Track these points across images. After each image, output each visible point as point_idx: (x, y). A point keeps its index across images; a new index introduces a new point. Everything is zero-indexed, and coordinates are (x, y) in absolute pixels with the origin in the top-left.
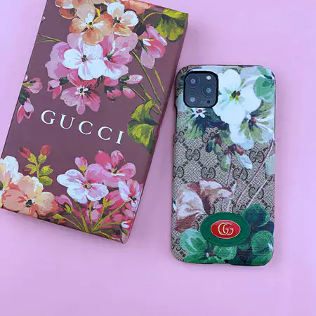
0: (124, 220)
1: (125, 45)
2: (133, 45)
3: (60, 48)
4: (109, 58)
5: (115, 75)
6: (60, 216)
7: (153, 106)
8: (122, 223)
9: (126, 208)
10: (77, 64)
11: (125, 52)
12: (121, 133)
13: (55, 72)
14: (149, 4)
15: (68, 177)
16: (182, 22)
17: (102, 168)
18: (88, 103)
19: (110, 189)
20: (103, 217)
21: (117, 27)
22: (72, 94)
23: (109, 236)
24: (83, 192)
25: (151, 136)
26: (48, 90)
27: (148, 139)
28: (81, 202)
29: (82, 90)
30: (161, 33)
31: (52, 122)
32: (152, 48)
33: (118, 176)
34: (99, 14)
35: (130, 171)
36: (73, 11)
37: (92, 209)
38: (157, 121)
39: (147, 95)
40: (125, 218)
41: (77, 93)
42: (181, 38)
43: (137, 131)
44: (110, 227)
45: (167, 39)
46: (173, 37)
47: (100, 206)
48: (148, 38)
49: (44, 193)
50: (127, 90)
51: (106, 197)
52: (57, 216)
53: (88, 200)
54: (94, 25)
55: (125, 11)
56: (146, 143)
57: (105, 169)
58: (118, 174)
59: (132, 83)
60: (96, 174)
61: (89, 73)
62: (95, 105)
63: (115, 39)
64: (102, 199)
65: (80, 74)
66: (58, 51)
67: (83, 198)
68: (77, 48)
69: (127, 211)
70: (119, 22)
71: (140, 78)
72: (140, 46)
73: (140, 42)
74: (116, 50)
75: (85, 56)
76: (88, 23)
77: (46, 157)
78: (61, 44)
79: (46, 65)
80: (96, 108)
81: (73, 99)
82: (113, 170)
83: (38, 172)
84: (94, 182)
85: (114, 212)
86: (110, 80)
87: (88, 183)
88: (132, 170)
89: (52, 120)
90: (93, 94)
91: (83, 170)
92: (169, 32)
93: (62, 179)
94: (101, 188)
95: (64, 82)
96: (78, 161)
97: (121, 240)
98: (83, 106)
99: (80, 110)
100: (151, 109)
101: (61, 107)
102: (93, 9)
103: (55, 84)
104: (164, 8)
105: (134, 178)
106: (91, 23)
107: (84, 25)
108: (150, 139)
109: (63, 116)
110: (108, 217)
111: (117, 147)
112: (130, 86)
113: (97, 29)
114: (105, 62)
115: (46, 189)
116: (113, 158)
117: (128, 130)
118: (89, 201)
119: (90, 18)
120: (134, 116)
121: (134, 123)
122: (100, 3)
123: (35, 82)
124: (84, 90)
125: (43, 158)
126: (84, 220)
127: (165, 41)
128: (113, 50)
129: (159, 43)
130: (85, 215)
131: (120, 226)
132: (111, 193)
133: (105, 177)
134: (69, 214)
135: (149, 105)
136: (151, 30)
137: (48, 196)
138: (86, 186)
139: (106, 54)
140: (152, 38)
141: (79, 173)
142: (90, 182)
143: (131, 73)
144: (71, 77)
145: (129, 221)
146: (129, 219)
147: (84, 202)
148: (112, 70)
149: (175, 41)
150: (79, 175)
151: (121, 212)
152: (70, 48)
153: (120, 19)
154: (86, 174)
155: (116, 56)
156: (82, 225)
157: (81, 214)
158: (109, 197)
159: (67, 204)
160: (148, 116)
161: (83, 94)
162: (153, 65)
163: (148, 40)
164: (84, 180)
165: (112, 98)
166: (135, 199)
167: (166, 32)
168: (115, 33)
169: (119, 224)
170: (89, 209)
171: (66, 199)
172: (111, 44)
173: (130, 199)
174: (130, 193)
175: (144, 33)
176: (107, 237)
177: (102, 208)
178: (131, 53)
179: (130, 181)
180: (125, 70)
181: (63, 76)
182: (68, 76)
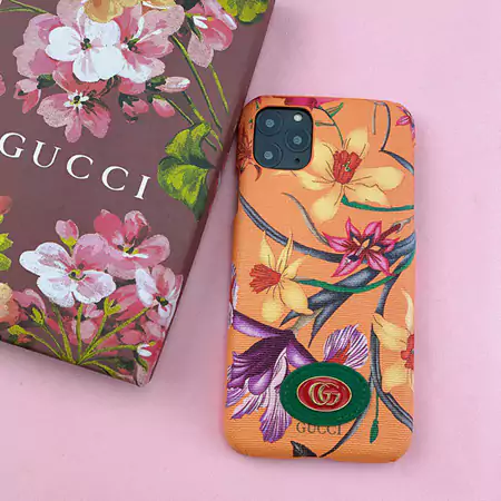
0: (143, 342)
1: (162, 25)
2: (175, 26)
3: (43, 24)
4: (132, 45)
5: (140, 75)
6: (22, 330)
7: (207, 134)
8: (139, 347)
9: (148, 319)
10: (71, 53)
11: (160, 38)
12: (146, 179)
13: (31, 64)
15: (40, 257)
17: (106, 243)
18: (88, 123)
19: (120, 283)
20: (104, 333)
22: (58, 106)
23: (112, 371)
24: (67, 285)
25: (201, 187)
26: (16, 96)
27: (196, 193)
28: (62, 305)
29: (77, 98)
30: (226, 7)
31: (17, 155)
32: (209, 33)
33: (135, 258)
35: (159, 249)
37: (83, 319)
38: (213, 162)
39: (197, 113)
40: (144, 336)
41: (67, 104)
42: (263, 20)
43: (176, 178)
44: (115, 354)
45: (237, 19)
46: (247, 16)
47: (96, 314)
48: (203, 15)
50: (162, 103)
51: (111, 297)
52: (16, 330)
53: (77, 301)
56: (192, 199)
57: (111, 243)
58: (136, 254)
59: (171, 91)
60: (96, 250)
61: (92, 70)
62: (100, 126)
63: (144, 13)
64: (103, 300)
65: (77, 70)
66: (38, 28)
67: (67, 297)
68: (75, 27)
69: (149, 324)
71: (186, 82)
72: (188, 28)
73: (190, 21)
74: (145, 32)
75: (87, 40)
77: (1, 217)
78: (46, 16)
79: (15, 53)
80: (101, 132)
81: (60, 114)
82: (127, 247)
84: (90, 268)
85: (124, 326)
86: (132, 84)
87: (78, 268)
88: (164, 247)
89: (19, 151)
90: (97, 107)
91: (69, 244)
92: (240, 6)
93: (29, 260)
94: (100, 280)
95: (46, 85)
96: (61, 227)
97: (135, 379)
98: (78, 127)
99: (72, 134)
100: (203, 138)
101: (37, 128)
103: (29, 86)
105: (165, 264)
108: (200, 193)
109: (40, 144)
110: (111, 335)
111: (137, 205)
112: (166, 96)
114: (124, 52)
116: (128, 226)
117: (159, 176)
118: (78, 304)
120: (172, 150)
121: (169, 162)
124: (82, 99)
126: (65, 340)
127: (232, 22)
128: (139, 32)
129: (222, 25)
130: (69, 330)
131: (135, 351)
132: (120, 290)
133: (112, 260)
134: (39, 326)
135: (201, 130)
136: (210, 2)
137: (2, 290)
138: (73, 275)
139: (124, 39)
140: (210, 15)
141: (63, 250)
142: (82, 266)
143: (169, 73)
144: (58, 76)
145: (153, 344)
146: (153, 339)
147: (68, 303)
148: (135, 67)
149: (251, 23)
150: (61, 256)
151: (138, 327)
152: (62, 25)
154: (75, 251)
155: (143, 43)
156: (63, 347)
157: (60, 327)
158: (115, 298)
159: (36, 308)
160: (197, 152)
161: (80, 106)
162: (210, 61)
163: (204, 19)
164: (71, 263)
165: (132, 116)
166: (167, 303)
167: (236, 7)
168: (144, 3)
169: (133, 348)
170: (76, 318)
171: (34, 298)
172: (135, 21)
173: (156, 302)
174: (156, 291)
175: (197, 7)
176: (107, 373)
177: (101, 316)
178: (171, 38)
179: (158, 269)
180: (160, 68)
181: (45, 74)
182: (54, 73)
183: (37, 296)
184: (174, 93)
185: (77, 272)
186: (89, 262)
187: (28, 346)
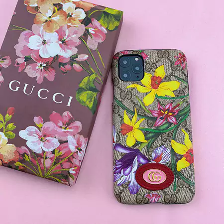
0: (71, 168)
1: (75, 33)
2: (81, 33)
3: (26, 34)
4: (63, 42)
5: (67, 54)
6: (20, 164)
7: (97, 78)
8: (70, 170)
9: (73, 157)
10: (38, 46)
11: (75, 38)
12: (71, 98)
13: (22, 51)
14: (94, 4)
15: (27, 133)
16: (119, 17)
17: (55, 126)
18: (46, 75)
19: (61, 142)
20: (55, 164)
21: (69, 20)
22: (34, 68)
23: (59, 180)
24: (39, 144)
25: (94, 100)
26: (16, 65)
27: (92, 103)
28: (37, 153)
29: (41, 65)
30: (103, 24)
31: (17, 90)
32: (96, 35)
33: (67, 131)
34: (56, 11)
35: (77, 127)
36: (37, 8)
37: (46, 158)
38: (99, 88)
39: (91, 69)
40: (72, 165)
41: (37, 68)
42: (118, 29)
43: (84, 97)
44: (60, 173)
45: (107, 29)
46: (111, 27)
47: (52, 156)
48: (93, 28)
49: (9, 144)
50: (77, 66)
51: (57, 148)
52: (18, 164)
54: (52, 18)
55: (76, 9)
56: (91, 105)
57: (57, 126)
58: (68, 130)
59: (80, 60)
60: (50, 130)
61: (47, 52)
62: (51, 76)
63: (68, 28)
64: (54, 149)
65: (41, 53)
66: (24, 36)
67: (39, 149)
68: (40, 35)
69: (74, 160)
70: (71, 16)
71: (86, 56)
72: (87, 33)
73: (87, 30)
74: (68, 36)
75: (45, 41)
76: (48, 17)
77: (11, 116)
78: (27, 31)
79: (15, 47)
80: (52, 79)
81: (34, 72)
82: (64, 127)
83: (4, 128)
84: (48, 136)
85: (63, 160)
86: (64, 58)
88: (79, 126)
89: (17, 88)
90: (50, 69)
91: (39, 126)
92: (108, 23)
93: (23, 134)
94: (53, 141)
95: (28, 60)
96: (36, 119)
97: (69, 183)
98: (42, 77)
99: (40, 80)
100: (94, 80)
101: (25, 78)
102: (52, 7)
103: (21, 61)
104: (105, 7)
105: (80, 133)
106: (50, 17)
107: (44, 18)
108: (94, 102)
109: (26, 85)
110: (58, 165)
111: (68, 109)
112: (78, 63)
113: (55, 21)
114: (60, 45)
115: (10, 142)
116: (64, 117)
117: (76, 96)
118: (44, 152)
119: (50, 13)
120: (82, 85)
121: (81, 90)
122: (57, 3)
123: (5, 59)
124: (43, 65)
125: (8, 117)
126: (39, 168)
127: (105, 30)
128: (66, 36)
129: (101, 32)
130: (40, 163)
131: (68, 171)
132: (62, 145)
133: (58, 133)
134: (27, 162)
135: (93, 76)
136: (95, 22)
137: (12, 147)
138: (42, 140)
139: (60, 39)
140: (96, 28)
141: (37, 129)
142: (45, 136)
143: (79, 53)
144: (33, 56)
145: (76, 168)
146: (76, 166)
147: (40, 152)
148: (65, 51)
149: (113, 30)
150: (36, 131)
151: (69, 161)
152: (34, 35)
153: (72, 14)
154: (42, 130)
155: (68, 41)
156: (38, 171)
157: (37, 162)
158: (59, 149)
159: (26, 154)
160: (92, 85)
161: (42, 68)
162: (96, 47)
163: (93, 29)
164: (40, 135)
165: (65, 71)
166: (81, 150)
167: (106, 24)
168: (68, 24)
169: (67, 170)
170: (43, 158)
171: (25, 150)
172: (64, 32)
173: (77, 150)
174: (77, 145)
175: (90, 25)
176: (57, 181)
177: (54, 157)
178: (80, 38)
179: (77, 136)
180: (75, 51)
181: (27, 55)
182: (31, 55)
183: (26, 149)
184: (82, 61)
185: (43, 138)
186: (48, 134)
187: (23, 170)
